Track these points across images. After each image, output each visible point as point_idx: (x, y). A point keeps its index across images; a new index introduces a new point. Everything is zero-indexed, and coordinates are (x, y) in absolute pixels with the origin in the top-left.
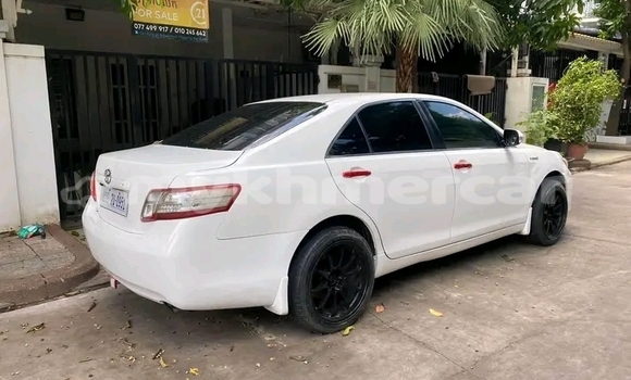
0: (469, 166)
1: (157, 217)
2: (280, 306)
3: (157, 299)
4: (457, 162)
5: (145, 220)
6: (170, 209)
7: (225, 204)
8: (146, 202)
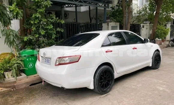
0: (136, 48)
1: (60, 64)
2: (92, 87)
3: (60, 86)
4: (133, 48)
5: (56, 65)
6: (63, 62)
7: (77, 60)
8: (56, 60)
